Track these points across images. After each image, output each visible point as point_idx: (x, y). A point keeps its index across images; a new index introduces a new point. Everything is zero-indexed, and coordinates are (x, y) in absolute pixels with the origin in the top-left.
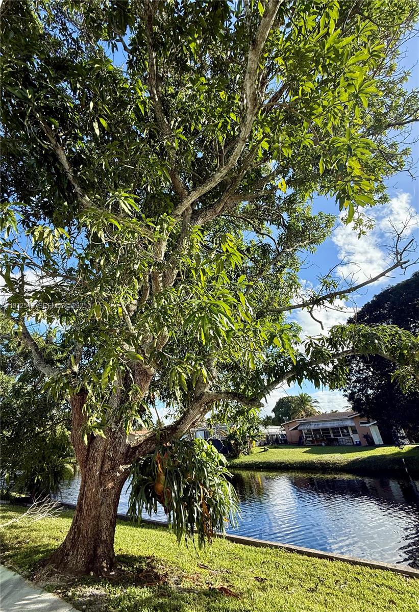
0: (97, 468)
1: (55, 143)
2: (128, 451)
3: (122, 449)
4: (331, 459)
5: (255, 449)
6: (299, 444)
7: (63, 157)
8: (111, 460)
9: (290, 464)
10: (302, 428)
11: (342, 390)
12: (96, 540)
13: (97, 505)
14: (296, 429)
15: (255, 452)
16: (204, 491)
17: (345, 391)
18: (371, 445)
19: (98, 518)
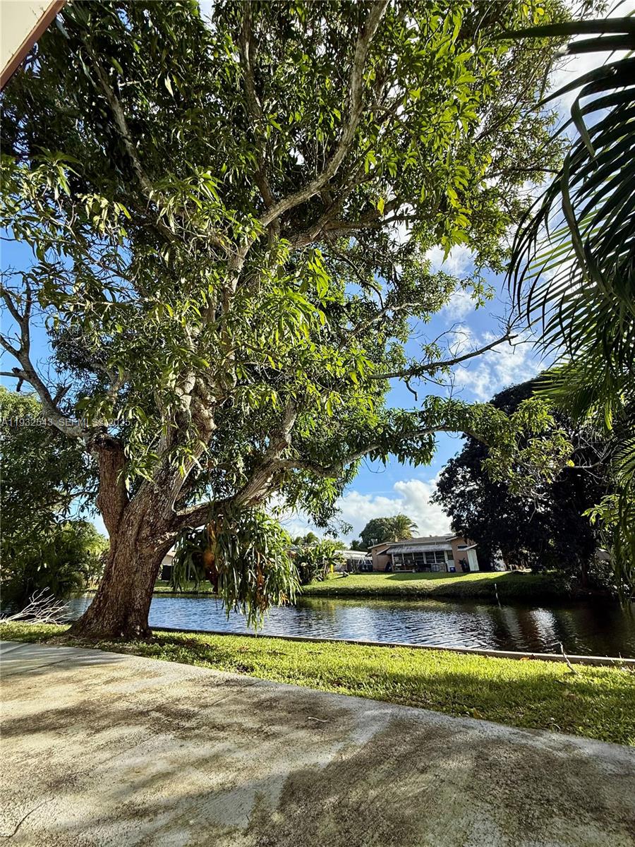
0: (131, 532)
1: (111, 94)
2: (173, 520)
3: (165, 515)
4: (418, 585)
5: (332, 575)
6: (386, 570)
7: (121, 117)
8: (151, 525)
9: (371, 590)
10: (392, 551)
11: (442, 504)
12: (126, 608)
13: (130, 572)
14: (384, 553)
15: (331, 578)
16: (262, 558)
17: (445, 505)
18: (467, 570)
19: (131, 586)
